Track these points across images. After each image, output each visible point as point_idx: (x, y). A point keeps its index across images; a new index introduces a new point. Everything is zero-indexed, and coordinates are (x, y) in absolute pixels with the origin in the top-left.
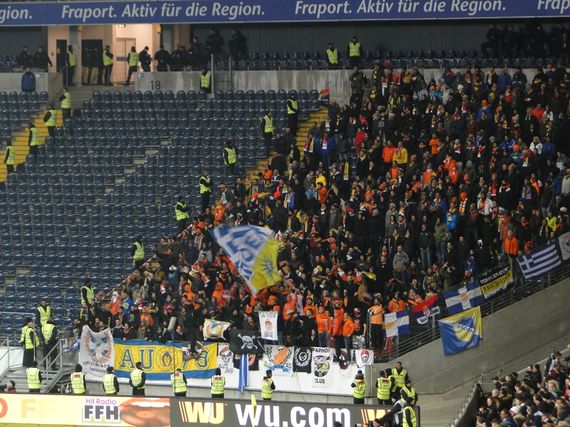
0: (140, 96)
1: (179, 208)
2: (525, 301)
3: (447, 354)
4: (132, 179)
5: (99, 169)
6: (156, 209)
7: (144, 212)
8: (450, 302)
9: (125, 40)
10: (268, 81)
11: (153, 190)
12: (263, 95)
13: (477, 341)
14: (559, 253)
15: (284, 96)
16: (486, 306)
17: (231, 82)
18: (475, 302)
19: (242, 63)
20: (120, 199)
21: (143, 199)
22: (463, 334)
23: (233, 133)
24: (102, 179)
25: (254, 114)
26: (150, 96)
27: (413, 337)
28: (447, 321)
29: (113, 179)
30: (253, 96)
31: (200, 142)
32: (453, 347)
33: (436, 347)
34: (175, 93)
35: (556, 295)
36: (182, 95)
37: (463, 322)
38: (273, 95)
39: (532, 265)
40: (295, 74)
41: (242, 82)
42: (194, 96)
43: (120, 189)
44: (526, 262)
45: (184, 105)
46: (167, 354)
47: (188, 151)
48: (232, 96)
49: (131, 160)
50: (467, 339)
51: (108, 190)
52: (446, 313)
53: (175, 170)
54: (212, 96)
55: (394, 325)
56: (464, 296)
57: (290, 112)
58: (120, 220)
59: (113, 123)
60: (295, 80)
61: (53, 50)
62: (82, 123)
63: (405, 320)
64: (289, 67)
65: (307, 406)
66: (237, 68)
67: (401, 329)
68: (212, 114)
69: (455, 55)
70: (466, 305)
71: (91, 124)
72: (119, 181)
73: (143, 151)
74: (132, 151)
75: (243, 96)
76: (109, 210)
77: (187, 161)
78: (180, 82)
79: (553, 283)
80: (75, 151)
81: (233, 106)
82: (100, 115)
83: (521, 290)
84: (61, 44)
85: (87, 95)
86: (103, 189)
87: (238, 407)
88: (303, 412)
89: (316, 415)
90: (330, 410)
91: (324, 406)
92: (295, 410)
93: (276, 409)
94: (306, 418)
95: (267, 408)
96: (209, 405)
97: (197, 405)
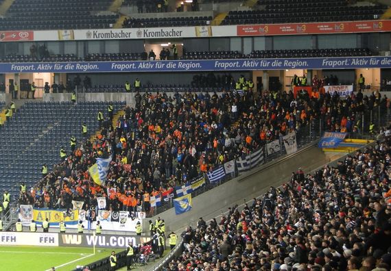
0: (45, 104)
1: (62, 151)
2: (210, 191)
3: (177, 214)
4: (42, 139)
5: (28, 135)
8: (178, 192)
9: (39, 79)
10: (100, 97)
11: (51, 144)
12: (98, 103)
13: (189, 208)
14: (224, 171)
15: (107, 104)
16: (194, 193)
17: (84, 98)
18: (189, 192)
19: (89, 90)
20: (37, 147)
21: (46, 148)
22: (184, 205)
23: (85, 119)
24: (29, 139)
25: (94, 111)
26: (49, 103)
27: (162, 206)
28: (176, 200)
29: (33, 139)
30: (94, 103)
31: (71, 123)
32: (180, 211)
33: (172, 211)
34: (60, 102)
35: (223, 188)
36: (63, 103)
37: (184, 200)
38: (102, 103)
39: (213, 176)
40: (112, 94)
41: (89, 97)
42: (68, 103)
43: (37, 143)
44: (211, 175)
45: (64, 107)
46: (57, 214)
47: (66, 127)
48: (85, 104)
49: (41, 131)
50: (185, 208)
51: (32, 144)
52: (176, 196)
53: (60, 135)
54: (76, 103)
55: (154, 201)
56: (184, 189)
57: (110, 110)
58: (37, 156)
59: (33, 115)
60: (112, 97)
61: (7, 83)
62: (20, 115)
63: (159, 200)
64: (109, 92)
65: (117, 236)
66: (87, 92)
67: (157, 203)
68: (76, 111)
69: (180, 86)
70: (185, 193)
71: (24, 115)
72: (36, 140)
73: (46, 127)
74: (42, 127)
75: (89, 103)
76: (32, 152)
77: (65, 131)
78: (62, 98)
79: (222, 183)
80: (17, 127)
81: (85, 108)
82: (28, 112)
83: (208, 186)
84: (11, 81)
85: (22, 103)
86: (29, 143)
87: (87, 237)
88: (115, 239)
89: (121, 240)
90: (127, 238)
91: (124, 236)
92: (112, 238)
93: (104, 238)
94: (117, 241)
95: (100, 237)
96: (75, 236)
97: (70, 236)
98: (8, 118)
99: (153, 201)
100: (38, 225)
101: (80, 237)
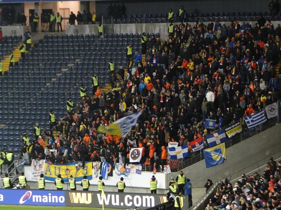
0: (67, 37)
2: (249, 140)
3: (207, 167)
4: (59, 79)
5: (44, 74)
6: (70, 94)
7: (64, 95)
8: (209, 141)
9: (64, 9)
10: (131, 29)
11: (69, 84)
12: (127, 36)
13: (223, 160)
14: (266, 115)
15: (138, 36)
16: (229, 142)
17: (113, 30)
18: (222, 141)
19: (119, 20)
20: (53, 88)
21: (64, 88)
22: (216, 157)
23: (111, 55)
24: (45, 79)
25: (122, 45)
26: (72, 37)
27: (190, 159)
28: (208, 150)
29: (50, 79)
30: (123, 36)
31: (94, 60)
32: (210, 162)
33: (202, 163)
34: (84, 35)
35: (264, 136)
36: (88, 37)
37: (216, 151)
38: (133, 36)
39: (252, 121)
40: (144, 25)
41: (118, 29)
42: (93, 36)
43: (54, 83)
44: (249, 120)
45: (88, 41)
47: (88, 65)
48: (113, 36)
49: (60, 69)
50: (218, 160)
51: (48, 84)
52: (208, 146)
53: (81, 74)
54: (102, 36)
56: (216, 137)
58: (52, 99)
59: (53, 51)
60: (144, 28)
61: (27, 13)
62: (37, 51)
63: (186, 150)
64: (141, 22)
65: (133, 195)
66: (116, 23)
67: (184, 154)
68: (101, 46)
69: (224, 15)
70: (218, 142)
71: (42, 51)
72: (53, 80)
73: (66, 64)
74: (61, 64)
75: (117, 36)
76: (47, 94)
77: (87, 69)
78: (88, 30)
79: (263, 130)
80: (33, 65)
81: (112, 41)
82: (47, 47)
83: (246, 133)
84: (32, 11)
85: (40, 36)
86: (45, 84)
87: (98, 195)
88: (131, 198)
89: (137, 199)
90: (144, 197)
91: (141, 195)
92: (127, 197)
93: (117, 196)
94: (132, 201)
95: (113, 196)
96: (84, 194)
97: (79, 194)
98: (23, 54)
99: (180, 152)
100: (46, 181)
101: (90, 195)
